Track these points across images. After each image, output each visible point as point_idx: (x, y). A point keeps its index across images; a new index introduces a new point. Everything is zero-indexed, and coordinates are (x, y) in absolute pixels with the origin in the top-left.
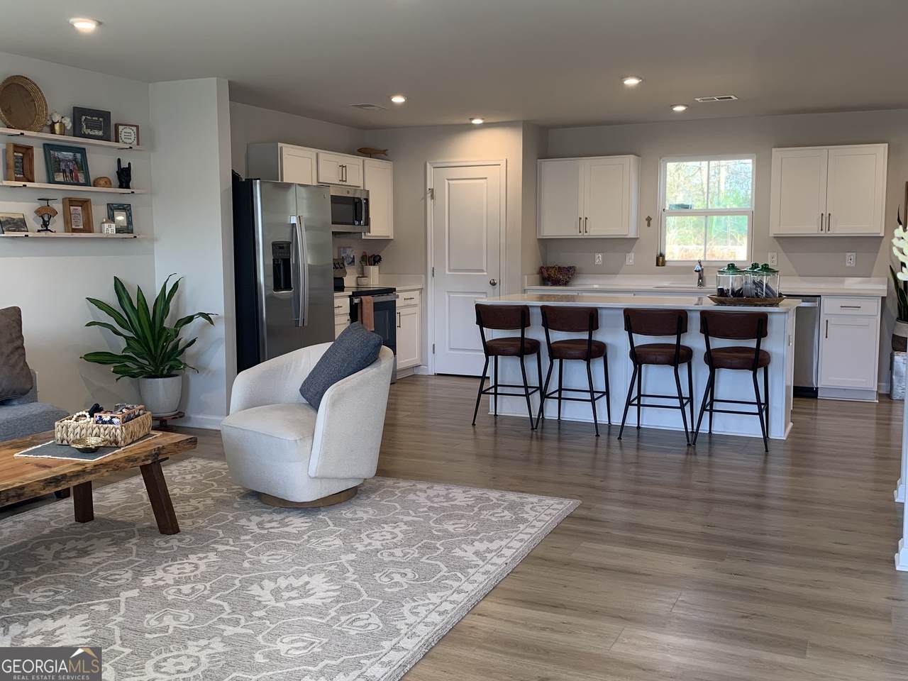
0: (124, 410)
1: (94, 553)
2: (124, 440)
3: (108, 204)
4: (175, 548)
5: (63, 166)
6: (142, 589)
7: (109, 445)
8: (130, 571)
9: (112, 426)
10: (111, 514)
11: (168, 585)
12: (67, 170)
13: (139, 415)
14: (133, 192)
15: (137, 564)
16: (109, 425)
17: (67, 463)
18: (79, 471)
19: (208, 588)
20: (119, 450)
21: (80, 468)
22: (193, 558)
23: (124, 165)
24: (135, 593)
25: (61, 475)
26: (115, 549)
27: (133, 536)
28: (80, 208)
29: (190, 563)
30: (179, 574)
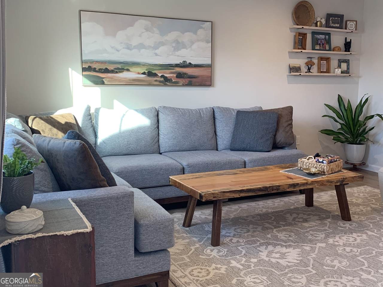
0: (329, 158)
1: (310, 222)
2: (328, 171)
3: (339, 60)
4: (347, 228)
5: (319, 42)
6: (327, 244)
7: (320, 173)
8: (324, 234)
9: (323, 164)
10: (321, 205)
11: (340, 245)
12: (321, 44)
13: (336, 161)
14: (351, 54)
15: (328, 232)
16: (322, 164)
17: (300, 179)
18: (305, 183)
19: (359, 251)
20: (325, 176)
21: (305, 182)
22: (355, 235)
23: (348, 40)
24: (323, 245)
25: (297, 183)
26: (320, 222)
27: (329, 218)
28: (325, 62)
29: (353, 237)
30: (346, 241)
